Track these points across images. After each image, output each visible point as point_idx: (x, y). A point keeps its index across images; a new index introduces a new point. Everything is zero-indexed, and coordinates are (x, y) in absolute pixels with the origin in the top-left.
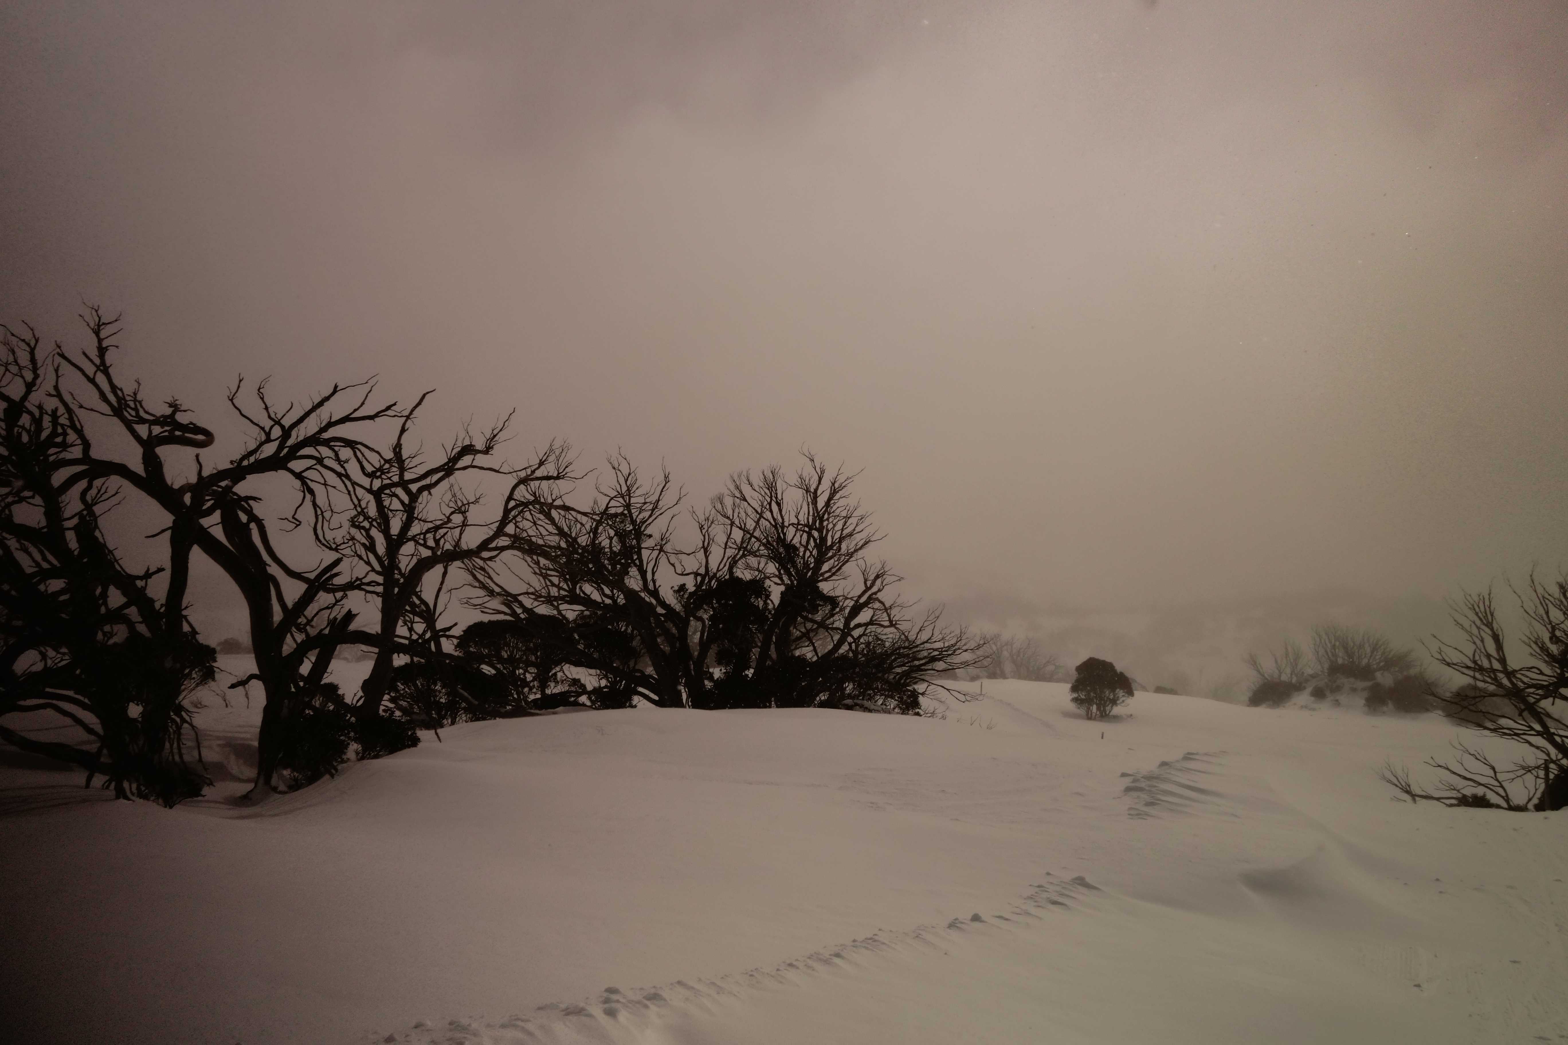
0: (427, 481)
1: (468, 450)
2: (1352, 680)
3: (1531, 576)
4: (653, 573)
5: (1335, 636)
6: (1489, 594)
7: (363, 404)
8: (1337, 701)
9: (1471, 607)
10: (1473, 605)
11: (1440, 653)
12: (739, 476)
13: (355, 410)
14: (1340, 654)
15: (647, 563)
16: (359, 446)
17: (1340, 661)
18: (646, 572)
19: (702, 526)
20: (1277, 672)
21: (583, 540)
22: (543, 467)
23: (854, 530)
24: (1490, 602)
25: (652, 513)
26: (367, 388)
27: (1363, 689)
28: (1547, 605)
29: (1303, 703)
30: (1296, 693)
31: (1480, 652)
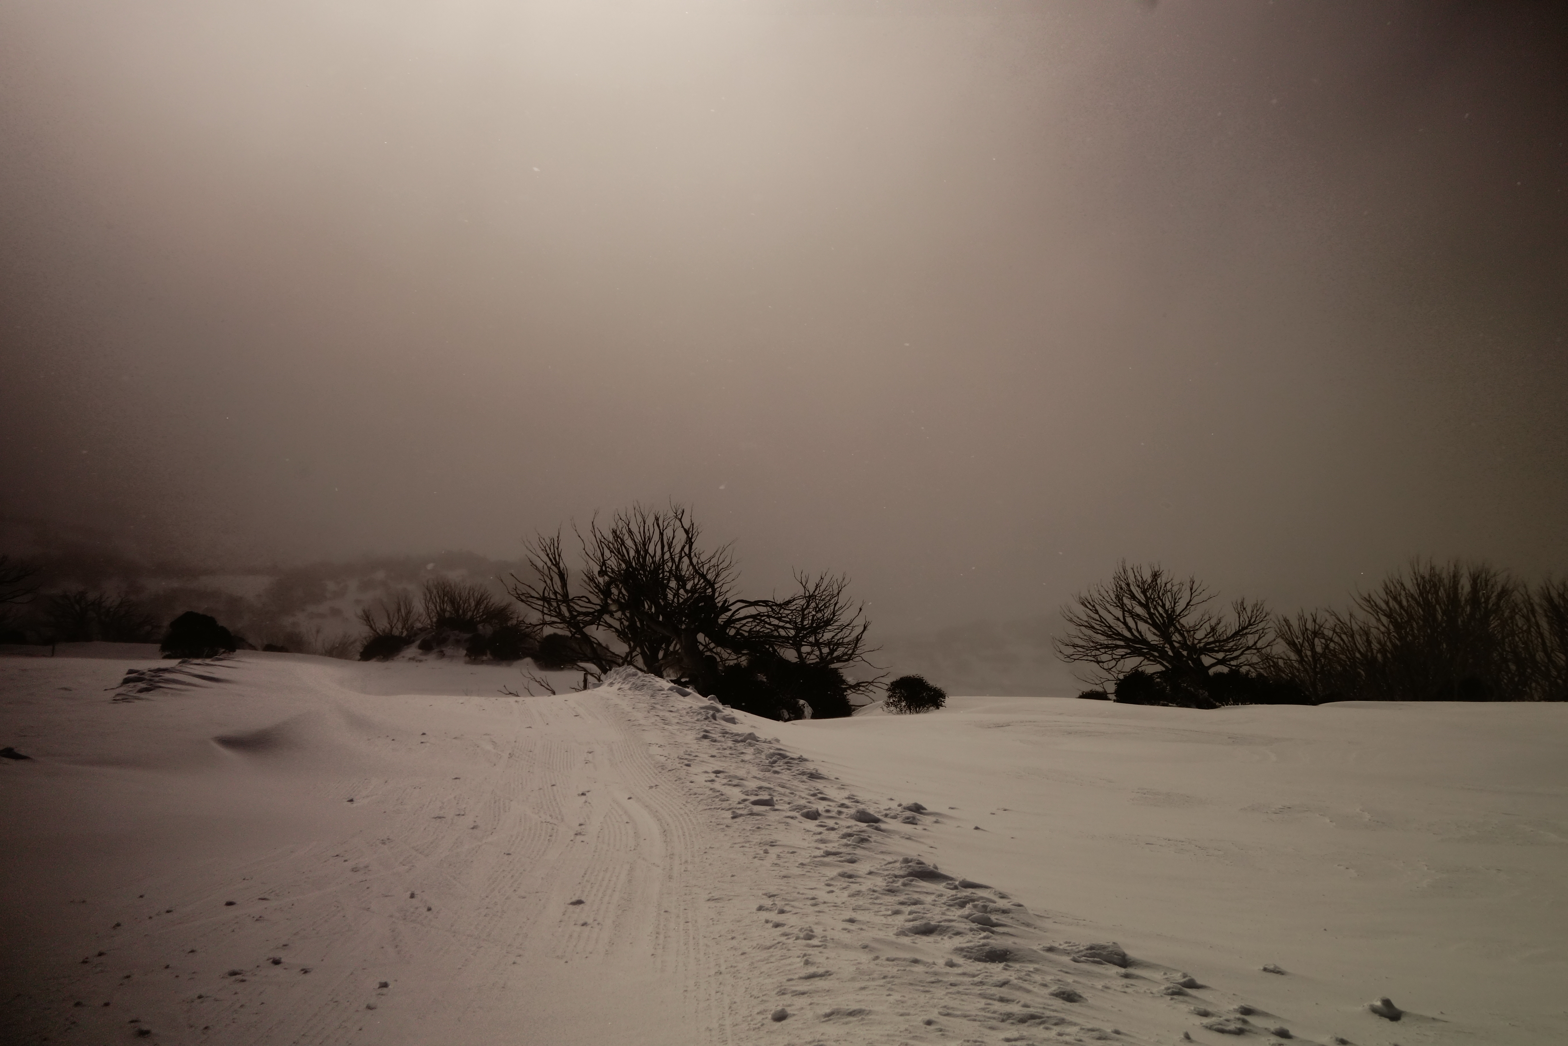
2: (457, 632)
3: (593, 523)
5: (444, 591)
6: (558, 537)
8: (442, 652)
9: (544, 549)
10: (545, 547)
11: (516, 590)
14: (448, 609)
17: (447, 615)
20: (388, 626)
24: (558, 544)
27: (466, 641)
28: (603, 548)
29: (411, 656)
30: (406, 647)
31: (550, 590)
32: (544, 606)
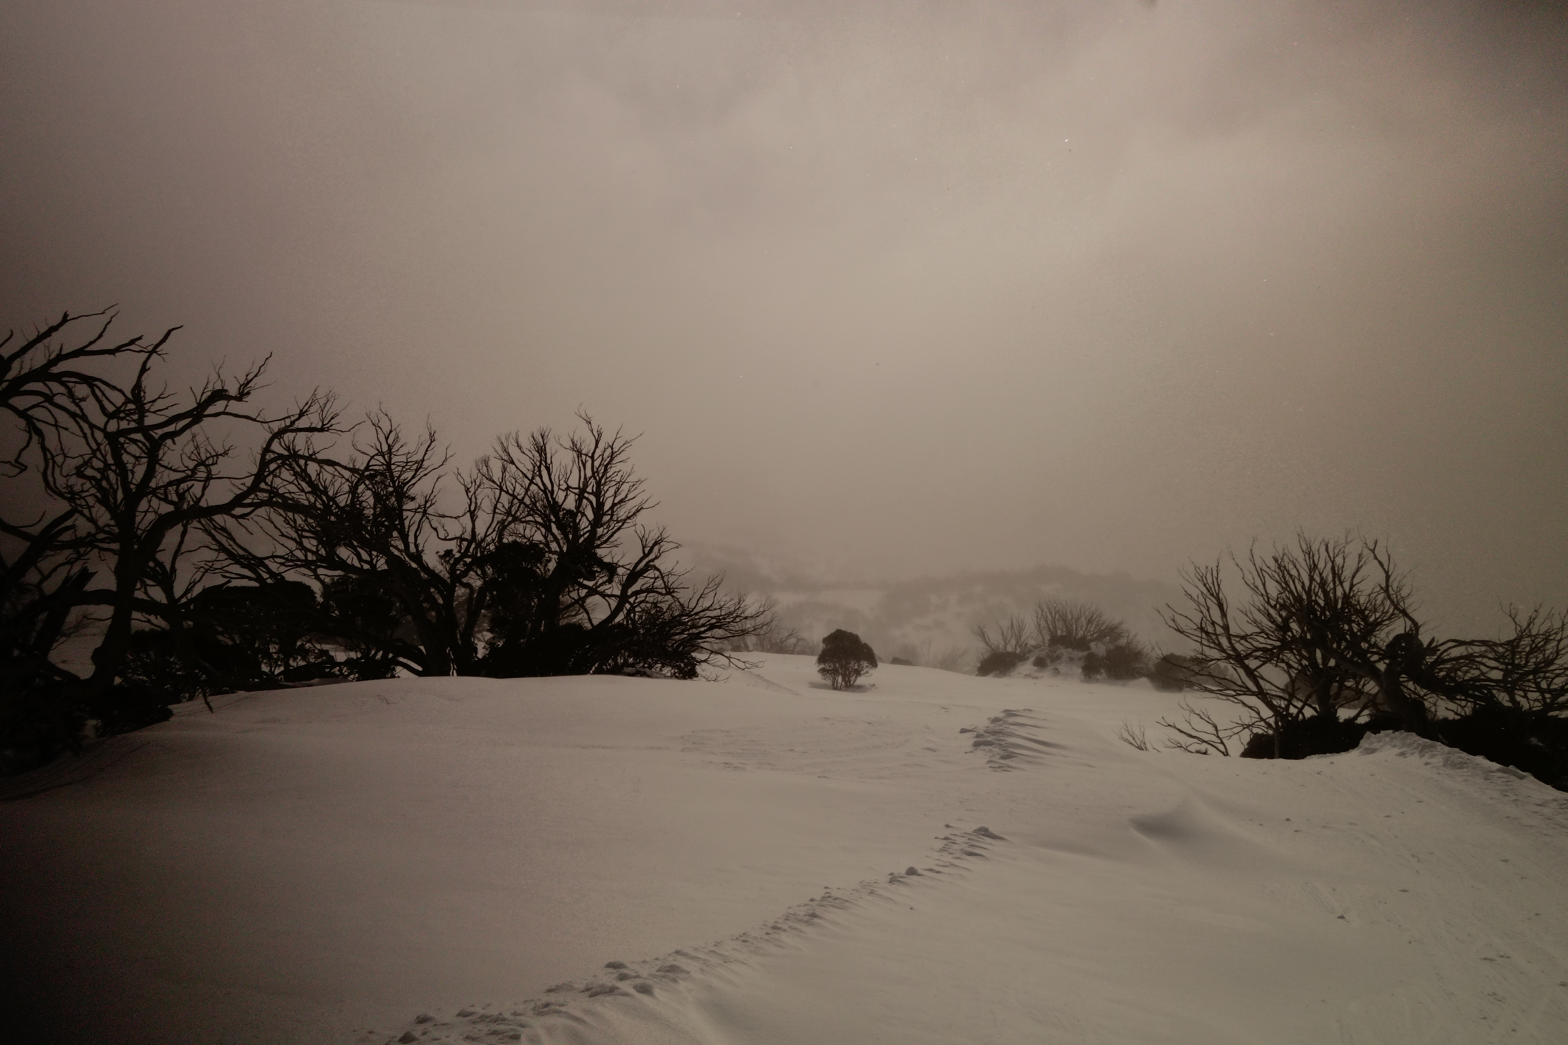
0: (171, 428)
1: (219, 395)
2: (1070, 650)
3: (1251, 550)
4: (416, 537)
5: (1055, 609)
6: (1217, 567)
7: (100, 336)
8: (1057, 669)
10: (1201, 577)
11: (1174, 622)
12: (507, 438)
13: (91, 343)
14: (1060, 626)
15: (409, 527)
16: (97, 383)
17: (1059, 633)
18: (408, 535)
19: (468, 489)
20: (1003, 643)
21: (343, 500)
22: (304, 418)
23: (626, 497)
24: (1218, 574)
25: (415, 474)
26: (106, 318)
27: (1080, 659)
28: (1264, 577)
29: (1027, 672)
30: (1020, 663)
31: (1207, 620)
32: (1201, 638)
